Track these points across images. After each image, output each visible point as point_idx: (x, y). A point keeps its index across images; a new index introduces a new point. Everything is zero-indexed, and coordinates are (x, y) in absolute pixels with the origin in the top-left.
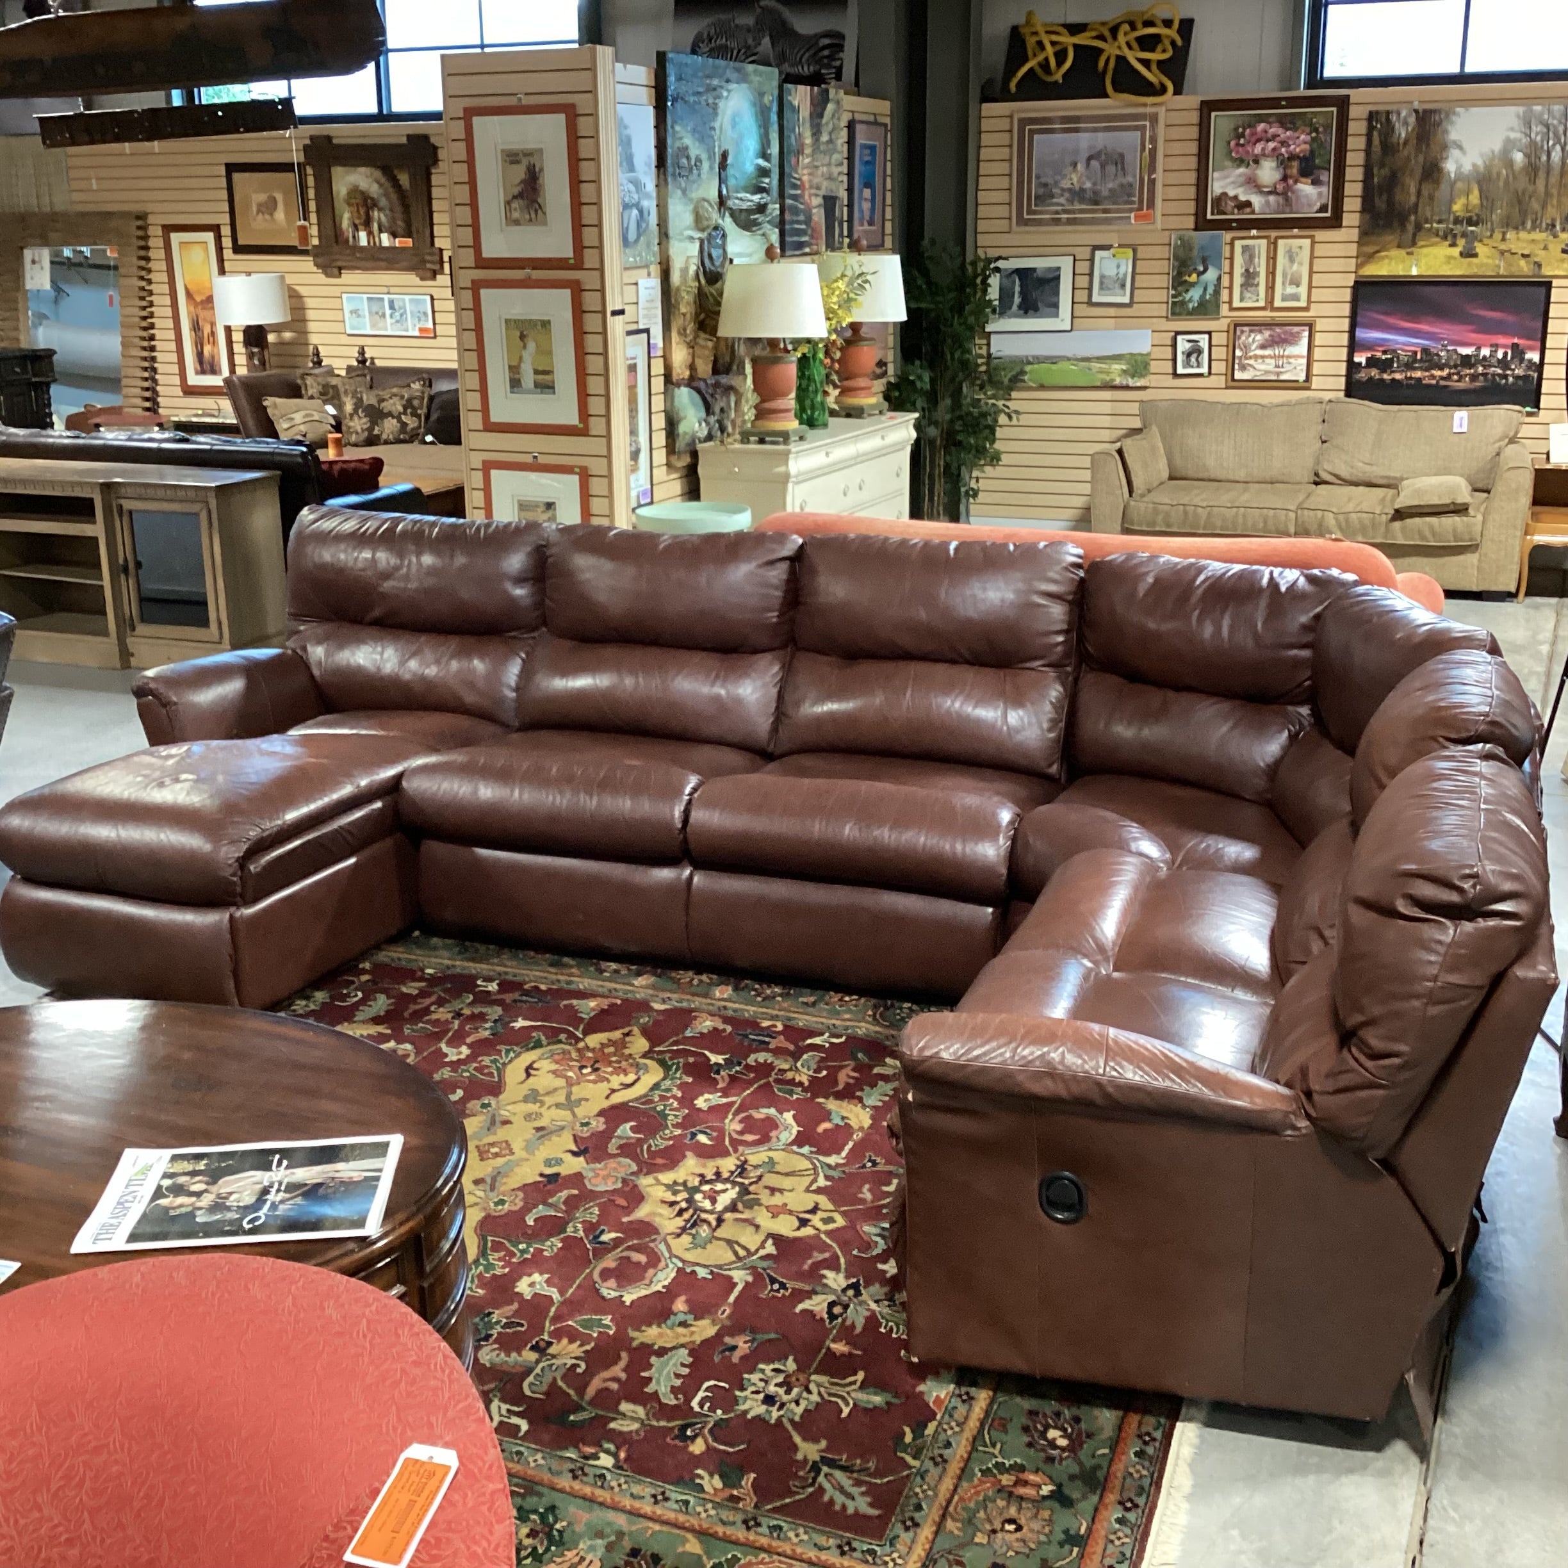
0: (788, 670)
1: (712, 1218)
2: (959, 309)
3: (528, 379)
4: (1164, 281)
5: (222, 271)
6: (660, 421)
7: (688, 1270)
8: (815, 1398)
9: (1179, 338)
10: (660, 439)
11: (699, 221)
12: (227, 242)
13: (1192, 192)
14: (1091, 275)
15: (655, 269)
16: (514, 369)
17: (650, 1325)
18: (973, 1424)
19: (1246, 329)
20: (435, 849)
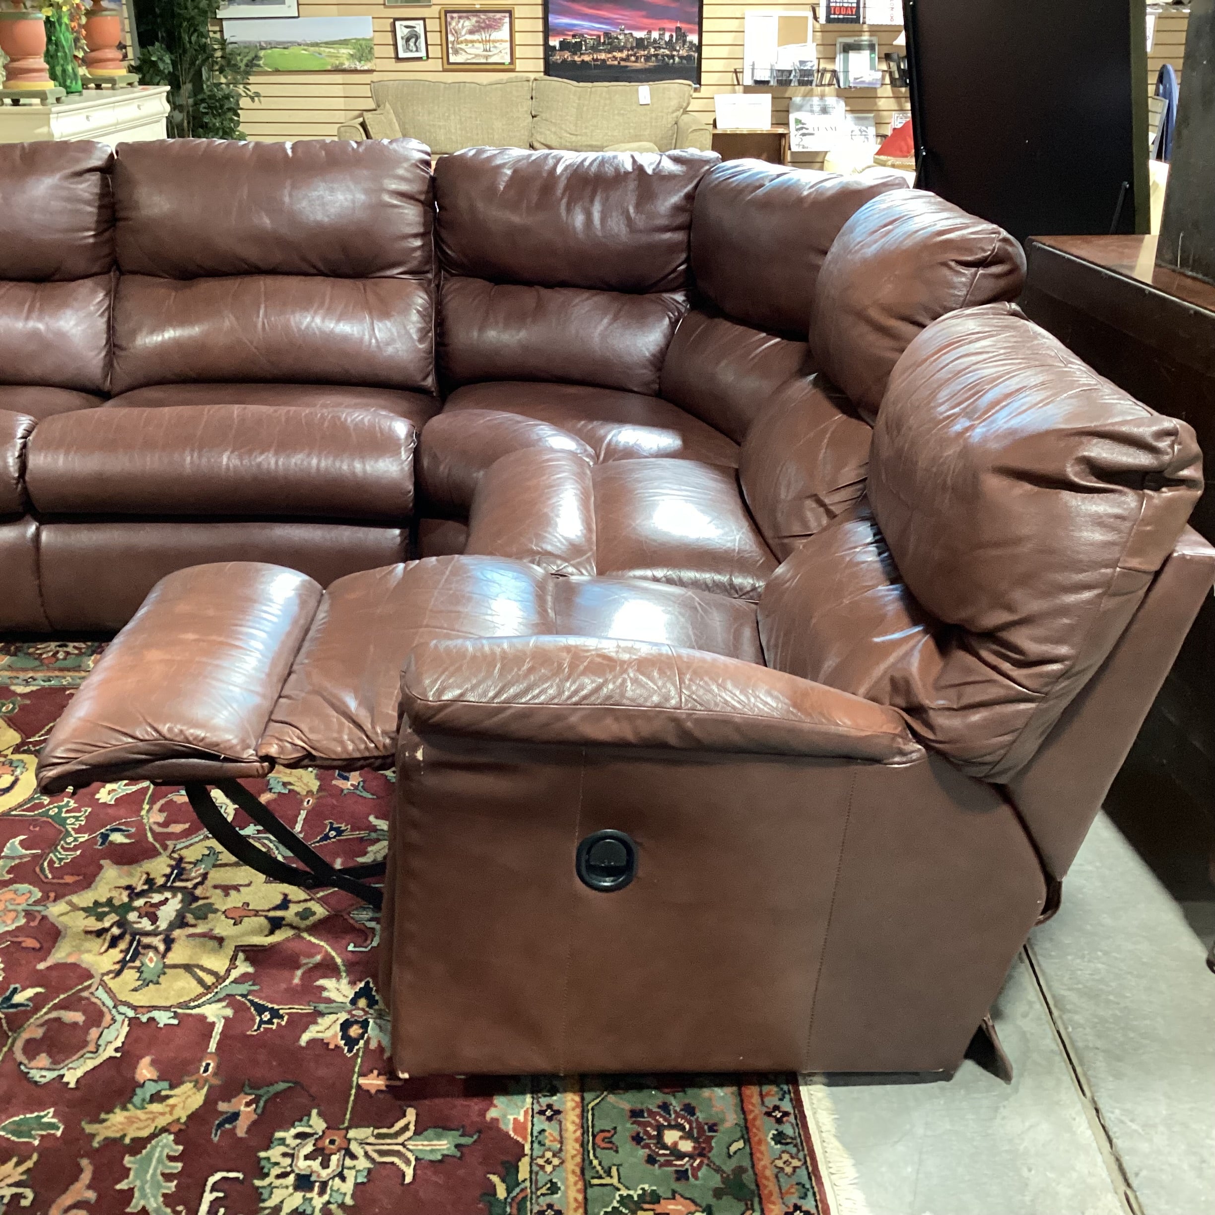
0: (115, 296)
1: (157, 942)
7: (144, 1019)
8: (363, 1164)
9: (398, 23)
17: (110, 1111)
18: (572, 1148)
19: (455, 15)
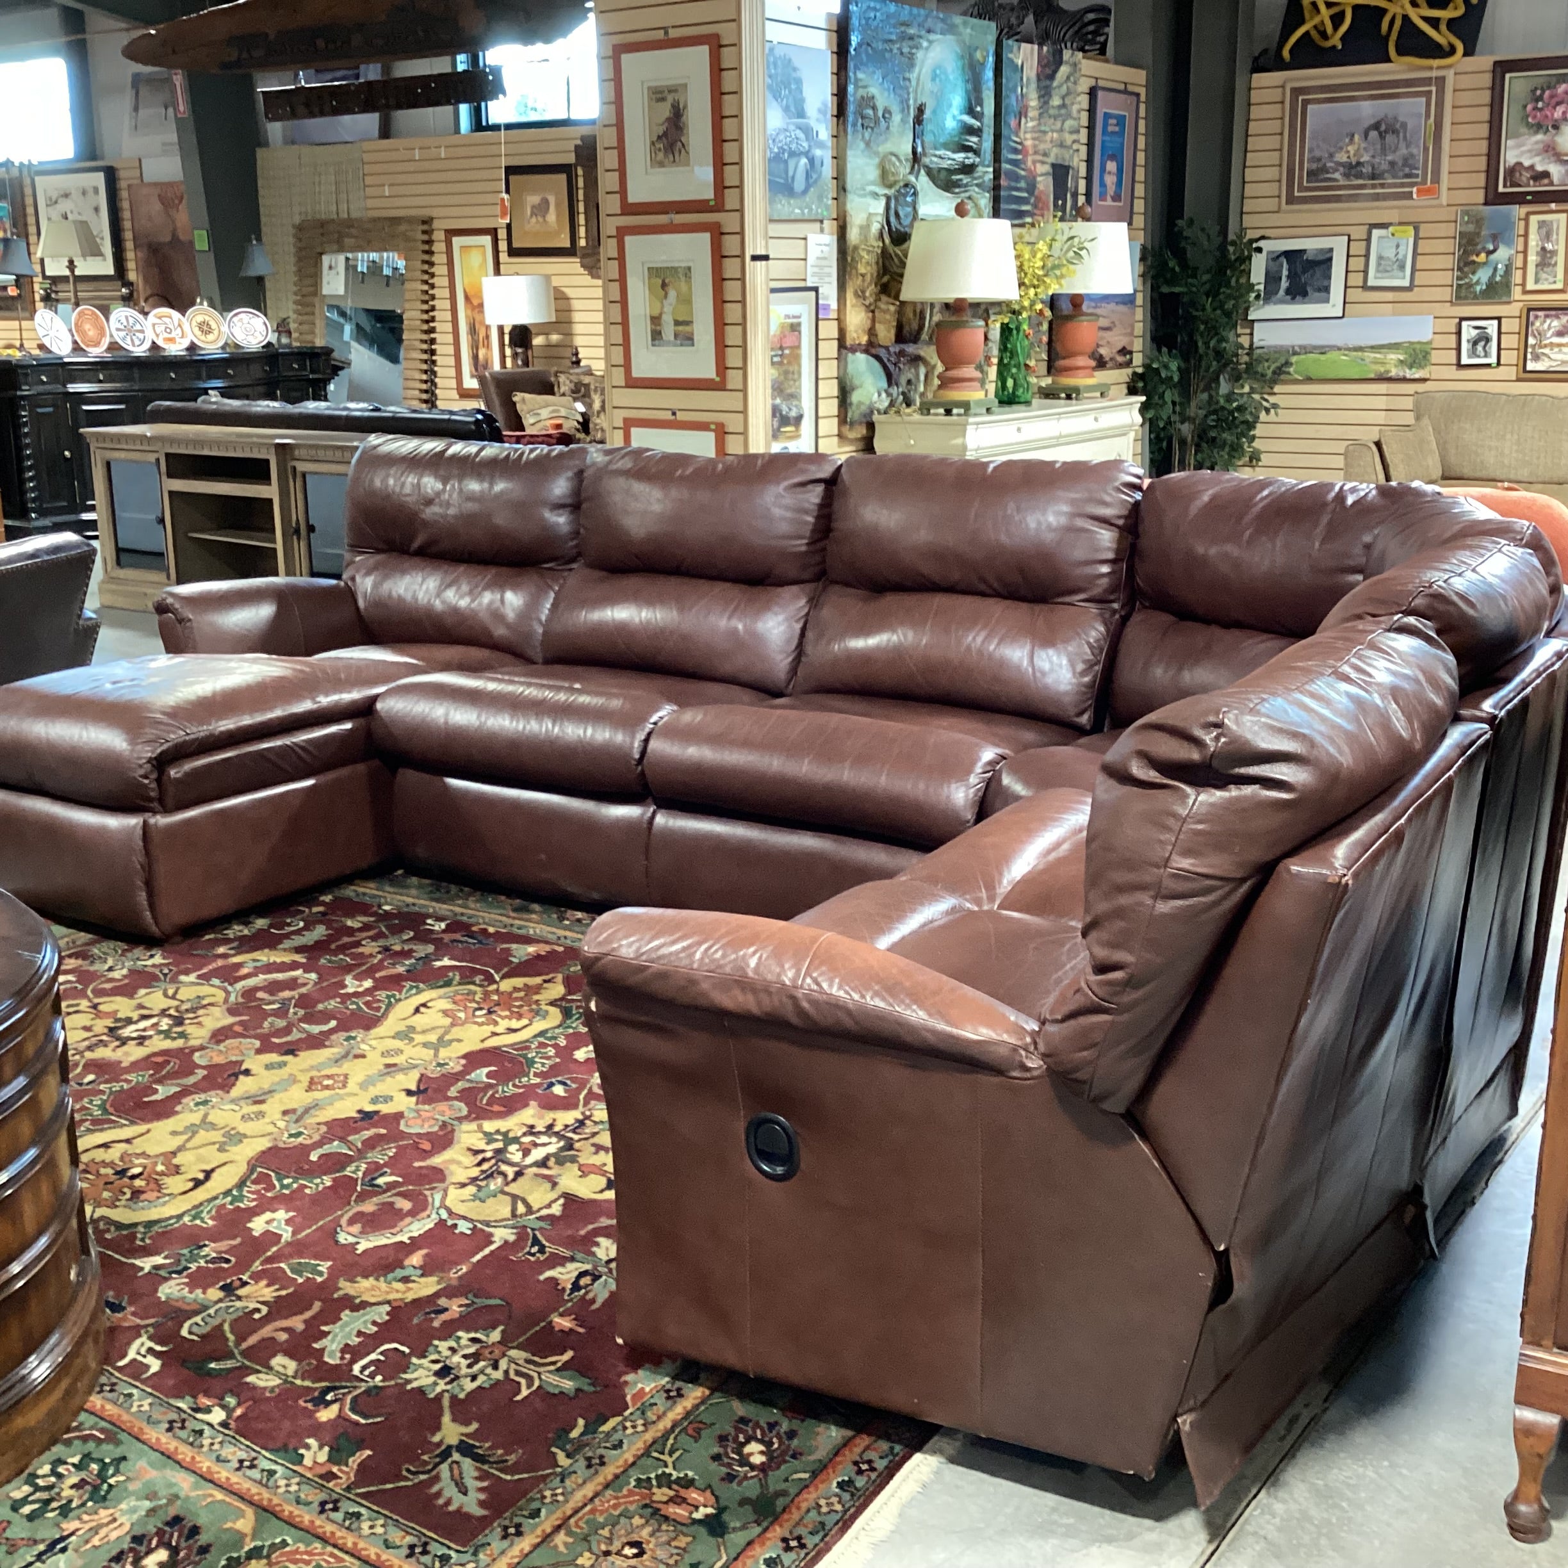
0: (814, 602)
1: (510, 1171)
2: (1213, 293)
3: (668, 331)
4: (1449, 262)
7: (450, 1223)
8: (498, 1375)
9: (1465, 324)
11: (885, 177)
12: (503, 246)
14: (1367, 256)
15: (830, 226)
17: (366, 1277)
18: (663, 1425)
19: (1541, 314)
20: (409, 777)
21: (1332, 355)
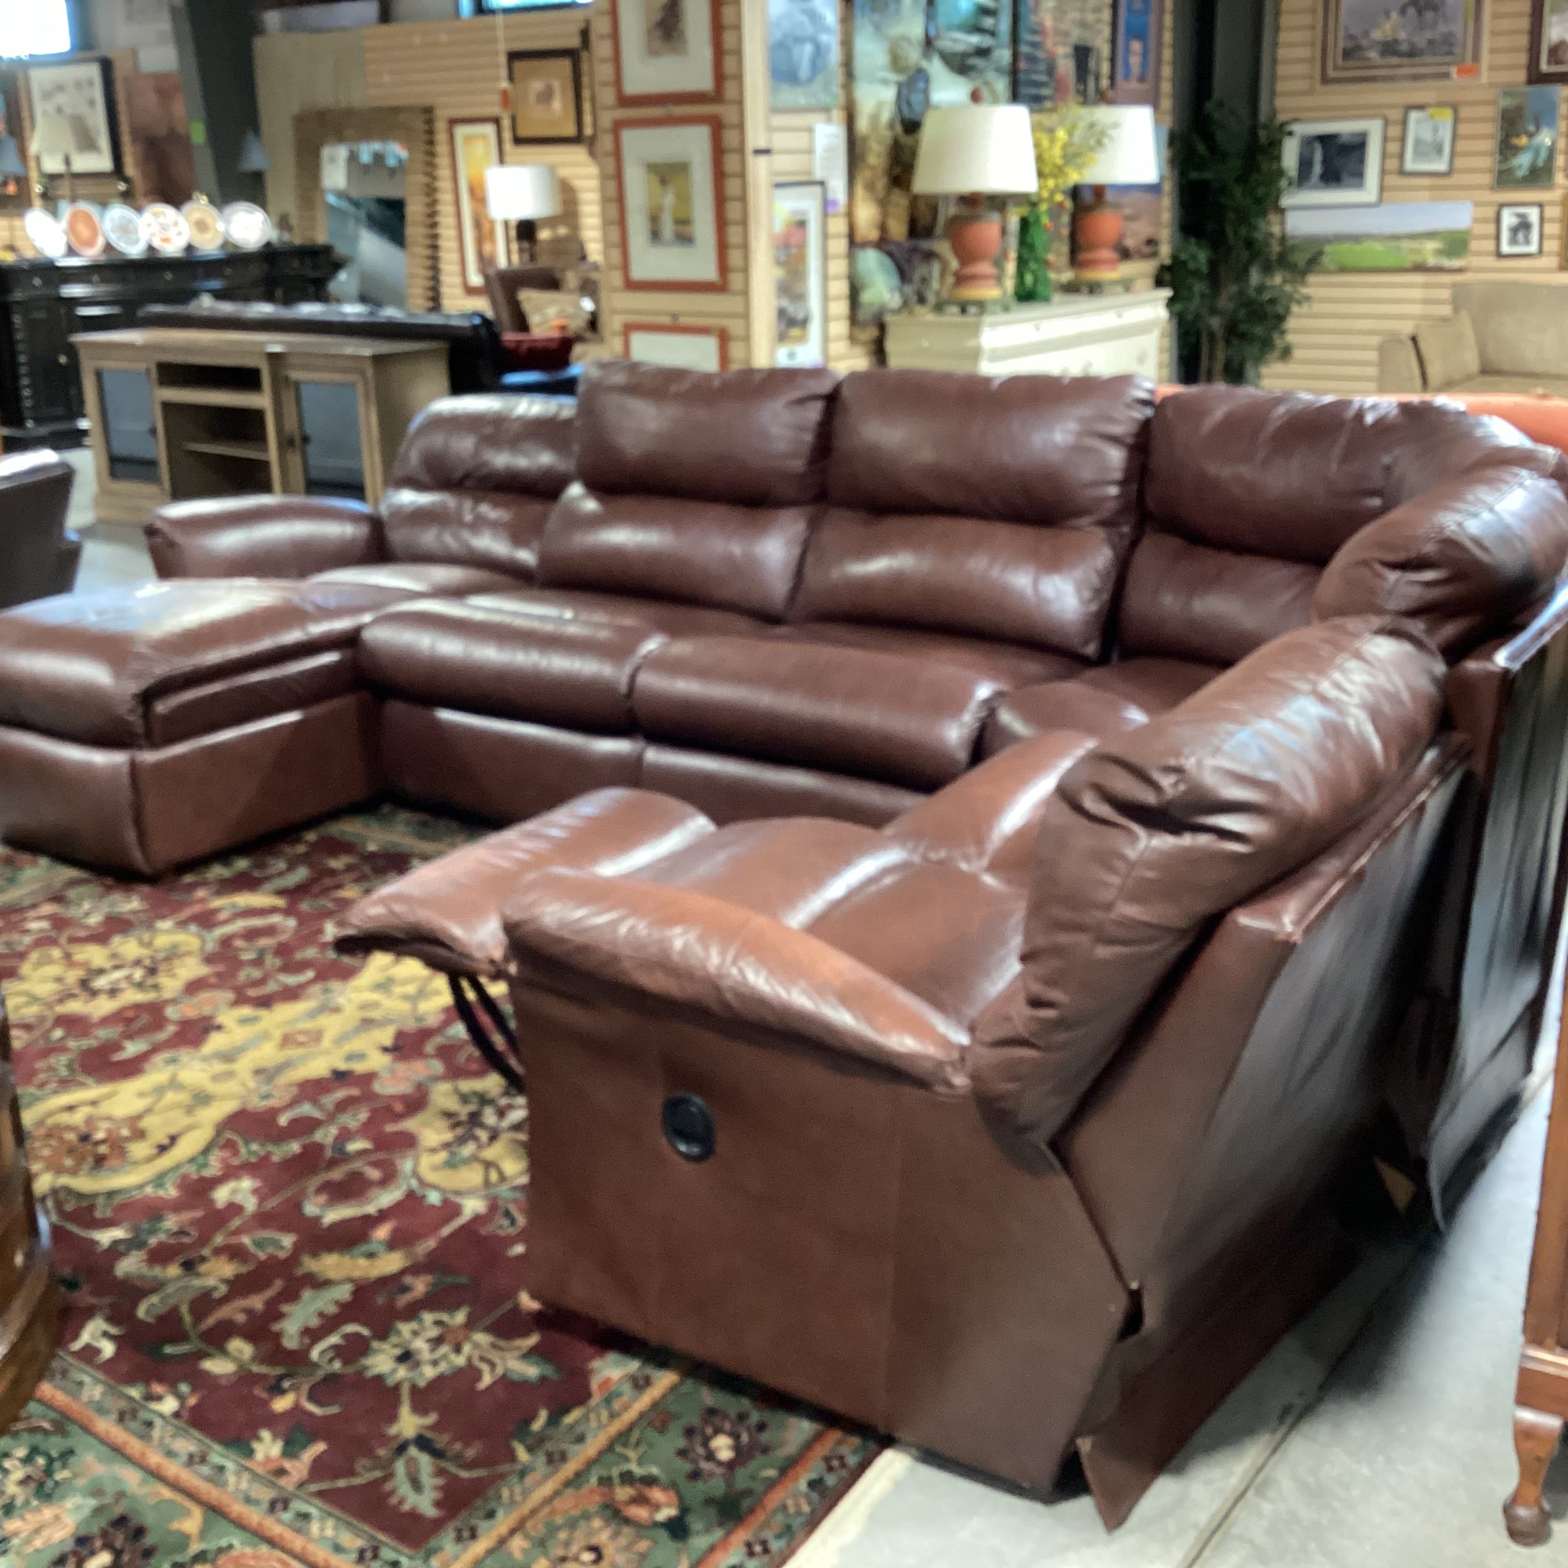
1: (486, 1136)
2: (1242, 179)
3: (668, 229)
4: (1490, 145)
5: (502, 161)
6: (840, 288)
7: (420, 1193)
8: (460, 1361)
9: (1504, 211)
10: (840, 308)
11: (896, 62)
12: (507, 135)
13: (1523, 41)
14: (1403, 139)
15: (838, 115)
16: (654, 219)
17: (331, 1252)
18: (629, 1416)
20: (397, 710)
21: (1368, 245)
